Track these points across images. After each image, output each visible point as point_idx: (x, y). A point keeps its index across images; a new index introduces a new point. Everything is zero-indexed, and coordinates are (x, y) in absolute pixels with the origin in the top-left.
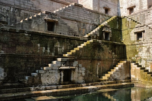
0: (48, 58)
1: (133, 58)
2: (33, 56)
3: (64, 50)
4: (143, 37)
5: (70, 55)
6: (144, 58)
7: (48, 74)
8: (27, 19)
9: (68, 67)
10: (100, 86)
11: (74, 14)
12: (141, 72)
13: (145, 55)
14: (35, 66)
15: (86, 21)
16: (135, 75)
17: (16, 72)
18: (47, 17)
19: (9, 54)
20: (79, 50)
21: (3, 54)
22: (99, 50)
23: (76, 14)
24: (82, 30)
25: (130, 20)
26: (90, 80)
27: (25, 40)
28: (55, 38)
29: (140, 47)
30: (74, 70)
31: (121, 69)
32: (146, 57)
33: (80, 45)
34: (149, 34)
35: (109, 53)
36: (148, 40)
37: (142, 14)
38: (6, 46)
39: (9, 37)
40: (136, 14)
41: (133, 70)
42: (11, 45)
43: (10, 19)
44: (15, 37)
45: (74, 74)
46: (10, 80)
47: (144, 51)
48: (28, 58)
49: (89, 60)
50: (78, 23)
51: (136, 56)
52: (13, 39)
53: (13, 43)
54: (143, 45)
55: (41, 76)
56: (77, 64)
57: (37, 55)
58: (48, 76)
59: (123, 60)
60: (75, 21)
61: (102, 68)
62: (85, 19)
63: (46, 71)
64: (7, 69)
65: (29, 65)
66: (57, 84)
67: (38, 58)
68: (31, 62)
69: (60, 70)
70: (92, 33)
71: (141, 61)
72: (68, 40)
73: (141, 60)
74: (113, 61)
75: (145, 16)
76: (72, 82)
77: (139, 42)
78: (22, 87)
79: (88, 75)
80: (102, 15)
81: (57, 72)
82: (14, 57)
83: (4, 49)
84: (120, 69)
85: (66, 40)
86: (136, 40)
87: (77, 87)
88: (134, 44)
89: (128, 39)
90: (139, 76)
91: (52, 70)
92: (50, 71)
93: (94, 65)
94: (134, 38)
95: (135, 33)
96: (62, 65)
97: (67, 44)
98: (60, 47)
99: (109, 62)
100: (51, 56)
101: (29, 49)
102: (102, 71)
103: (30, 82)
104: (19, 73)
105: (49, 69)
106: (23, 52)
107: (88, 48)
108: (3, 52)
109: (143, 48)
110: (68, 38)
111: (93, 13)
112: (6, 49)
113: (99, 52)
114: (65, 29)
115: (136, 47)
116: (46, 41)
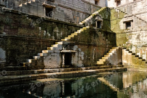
0: (49, 42)
1: (124, 45)
2: (34, 39)
3: (62, 35)
4: (131, 26)
5: (69, 40)
6: (135, 44)
7: (51, 57)
8: (26, 4)
9: (70, 51)
10: (98, 70)
11: (69, 2)
12: (132, 57)
13: (136, 42)
14: (36, 49)
15: (80, 9)
16: (127, 60)
17: (18, 55)
18: (45, 3)
19: (11, 36)
20: (77, 35)
21: (5, 36)
22: (94, 36)
23: (71, 3)
24: (76, 18)
25: (119, 11)
26: (88, 64)
27: (27, 23)
28: (54, 23)
29: (130, 35)
30: (74, 53)
31: (115, 55)
32: (137, 44)
33: (77, 31)
34: (137, 23)
35: (103, 39)
36: (136, 28)
37: (129, 5)
38: (8, 27)
39: (11, 18)
40: (123, 6)
41: (125, 56)
42: (13, 27)
43: (9, 3)
44: (17, 19)
45: (75, 57)
46: (11, 63)
47: (135, 38)
48: (30, 41)
49: (86, 45)
50: (72, 11)
51: (126, 43)
52: (15, 21)
53: (15, 25)
54: (133, 33)
55: (43, 59)
56: (77, 48)
57: (38, 38)
58: (50, 59)
59: (115, 47)
60: (70, 9)
61: (97, 54)
62: (79, 7)
63: (49, 54)
64: (9, 51)
65: (30, 48)
66: (58, 67)
67: (40, 41)
68: (32, 45)
69: (62, 54)
70: (85, 21)
71: (131, 48)
72: (66, 25)
73: (132, 46)
74: (107, 47)
75: (132, 7)
76: (73, 65)
77: (128, 30)
78: (26, 70)
79: (87, 60)
80: (93, 5)
81: (58, 55)
82: (16, 39)
83: (6, 30)
84: (113, 54)
85: (64, 25)
86: (125, 29)
87: (77, 70)
88: (124, 32)
89: (118, 28)
90: (131, 61)
91: (54, 53)
92: (52, 54)
93: (90, 51)
94: (123, 27)
95: (124, 22)
96: (64, 48)
97: (65, 29)
98: (58, 32)
99: (103, 48)
100: (52, 40)
101: (31, 32)
102: (98, 56)
103: (33, 65)
104: (21, 56)
105: (51, 52)
106: (25, 35)
107: (85, 34)
108: (4, 33)
109: (133, 35)
110: (66, 24)
111: (85, 3)
112: (7, 30)
113: (95, 38)
114: (62, 16)
115: (126, 35)
116: (46, 25)
